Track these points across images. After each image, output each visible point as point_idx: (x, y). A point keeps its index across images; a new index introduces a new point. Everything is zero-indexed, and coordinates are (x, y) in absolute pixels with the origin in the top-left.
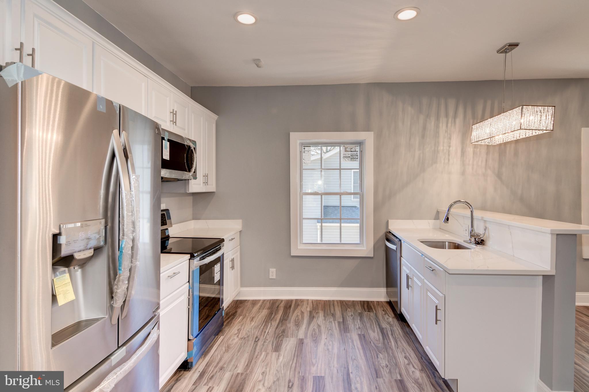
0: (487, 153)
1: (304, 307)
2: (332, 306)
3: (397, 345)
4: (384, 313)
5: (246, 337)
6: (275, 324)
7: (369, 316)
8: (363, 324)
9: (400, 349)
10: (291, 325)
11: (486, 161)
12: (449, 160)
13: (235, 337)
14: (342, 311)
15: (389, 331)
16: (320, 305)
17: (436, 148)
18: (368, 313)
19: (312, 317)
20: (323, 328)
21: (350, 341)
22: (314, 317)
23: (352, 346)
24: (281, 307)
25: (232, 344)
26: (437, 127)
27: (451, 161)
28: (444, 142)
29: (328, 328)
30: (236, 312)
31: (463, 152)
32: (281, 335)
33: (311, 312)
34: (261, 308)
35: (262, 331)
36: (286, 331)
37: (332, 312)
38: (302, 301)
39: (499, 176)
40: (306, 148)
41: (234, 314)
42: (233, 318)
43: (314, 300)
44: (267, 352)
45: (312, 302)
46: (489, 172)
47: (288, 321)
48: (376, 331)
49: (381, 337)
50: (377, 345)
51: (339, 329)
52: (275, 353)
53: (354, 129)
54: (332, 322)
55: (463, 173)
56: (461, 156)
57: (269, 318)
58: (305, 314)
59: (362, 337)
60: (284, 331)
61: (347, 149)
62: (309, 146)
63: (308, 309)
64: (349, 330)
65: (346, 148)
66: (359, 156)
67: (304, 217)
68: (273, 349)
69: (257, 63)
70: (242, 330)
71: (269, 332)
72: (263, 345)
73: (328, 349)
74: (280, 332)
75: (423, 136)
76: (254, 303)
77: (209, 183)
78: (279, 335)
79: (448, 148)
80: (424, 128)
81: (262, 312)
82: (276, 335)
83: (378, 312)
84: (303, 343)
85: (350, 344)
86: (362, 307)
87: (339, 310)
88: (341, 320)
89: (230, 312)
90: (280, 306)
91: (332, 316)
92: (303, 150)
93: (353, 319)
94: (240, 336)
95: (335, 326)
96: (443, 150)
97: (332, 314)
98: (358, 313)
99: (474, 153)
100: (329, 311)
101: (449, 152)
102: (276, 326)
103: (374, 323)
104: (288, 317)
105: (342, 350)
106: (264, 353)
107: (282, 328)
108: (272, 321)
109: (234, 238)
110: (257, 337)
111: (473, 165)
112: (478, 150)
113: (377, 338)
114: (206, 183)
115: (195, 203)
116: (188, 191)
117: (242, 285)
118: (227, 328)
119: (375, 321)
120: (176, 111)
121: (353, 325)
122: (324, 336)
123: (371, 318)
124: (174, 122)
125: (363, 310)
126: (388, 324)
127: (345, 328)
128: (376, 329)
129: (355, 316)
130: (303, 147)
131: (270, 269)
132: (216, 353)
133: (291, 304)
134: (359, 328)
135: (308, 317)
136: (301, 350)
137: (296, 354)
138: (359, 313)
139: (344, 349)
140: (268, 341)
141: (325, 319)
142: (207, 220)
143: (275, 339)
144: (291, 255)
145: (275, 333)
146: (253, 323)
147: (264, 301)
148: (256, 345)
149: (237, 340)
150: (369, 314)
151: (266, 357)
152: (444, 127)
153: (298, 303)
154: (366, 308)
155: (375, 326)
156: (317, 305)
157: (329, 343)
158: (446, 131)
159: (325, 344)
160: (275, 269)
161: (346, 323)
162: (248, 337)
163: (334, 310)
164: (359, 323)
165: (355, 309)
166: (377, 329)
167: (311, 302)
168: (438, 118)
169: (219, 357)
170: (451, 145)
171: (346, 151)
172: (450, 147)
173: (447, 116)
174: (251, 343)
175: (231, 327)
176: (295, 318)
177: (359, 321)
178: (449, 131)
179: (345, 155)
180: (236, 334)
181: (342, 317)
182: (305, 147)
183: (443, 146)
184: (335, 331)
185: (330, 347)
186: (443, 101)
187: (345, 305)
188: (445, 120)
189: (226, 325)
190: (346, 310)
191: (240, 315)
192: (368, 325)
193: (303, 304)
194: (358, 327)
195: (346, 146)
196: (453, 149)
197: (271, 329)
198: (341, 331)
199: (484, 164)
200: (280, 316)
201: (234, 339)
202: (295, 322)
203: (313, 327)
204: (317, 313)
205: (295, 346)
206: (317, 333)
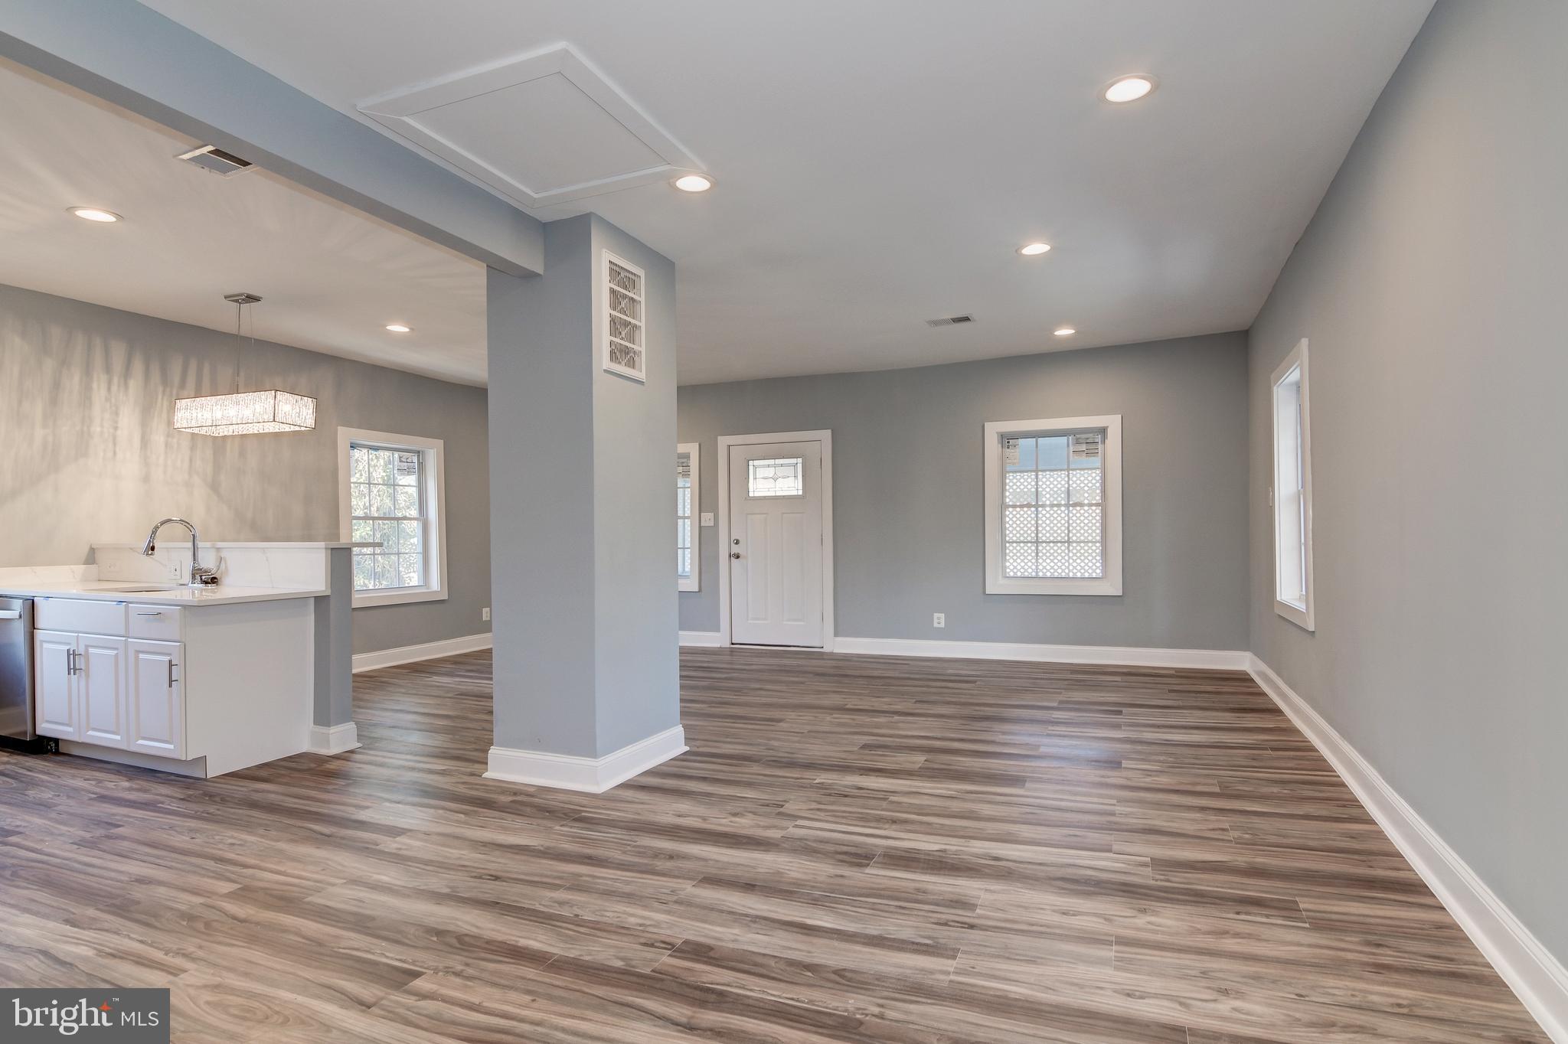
0: (193, 448)
11: (191, 460)
12: (115, 453)
17: (85, 428)
26: (87, 389)
27: (119, 455)
28: (102, 419)
31: (145, 442)
39: (214, 487)
46: (197, 480)
55: (146, 479)
56: (141, 448)
75: (54, 402)
79: (112, 430)
80: (57, 385)
96: (102, 432)
99: (167, 445)
101: (114, 437)
111: (165, 466)
112: (175, 440)
152: (103, 392)
158: (107, 400)
168: (88, 372)
170: (119, 425)
172: (116, 428)
173: (108, 369)
178: (113, 400)
183: (102, 426)
186: (98, 342)
188: (104, 377)
196: (122, 434)
199: (186, 466)
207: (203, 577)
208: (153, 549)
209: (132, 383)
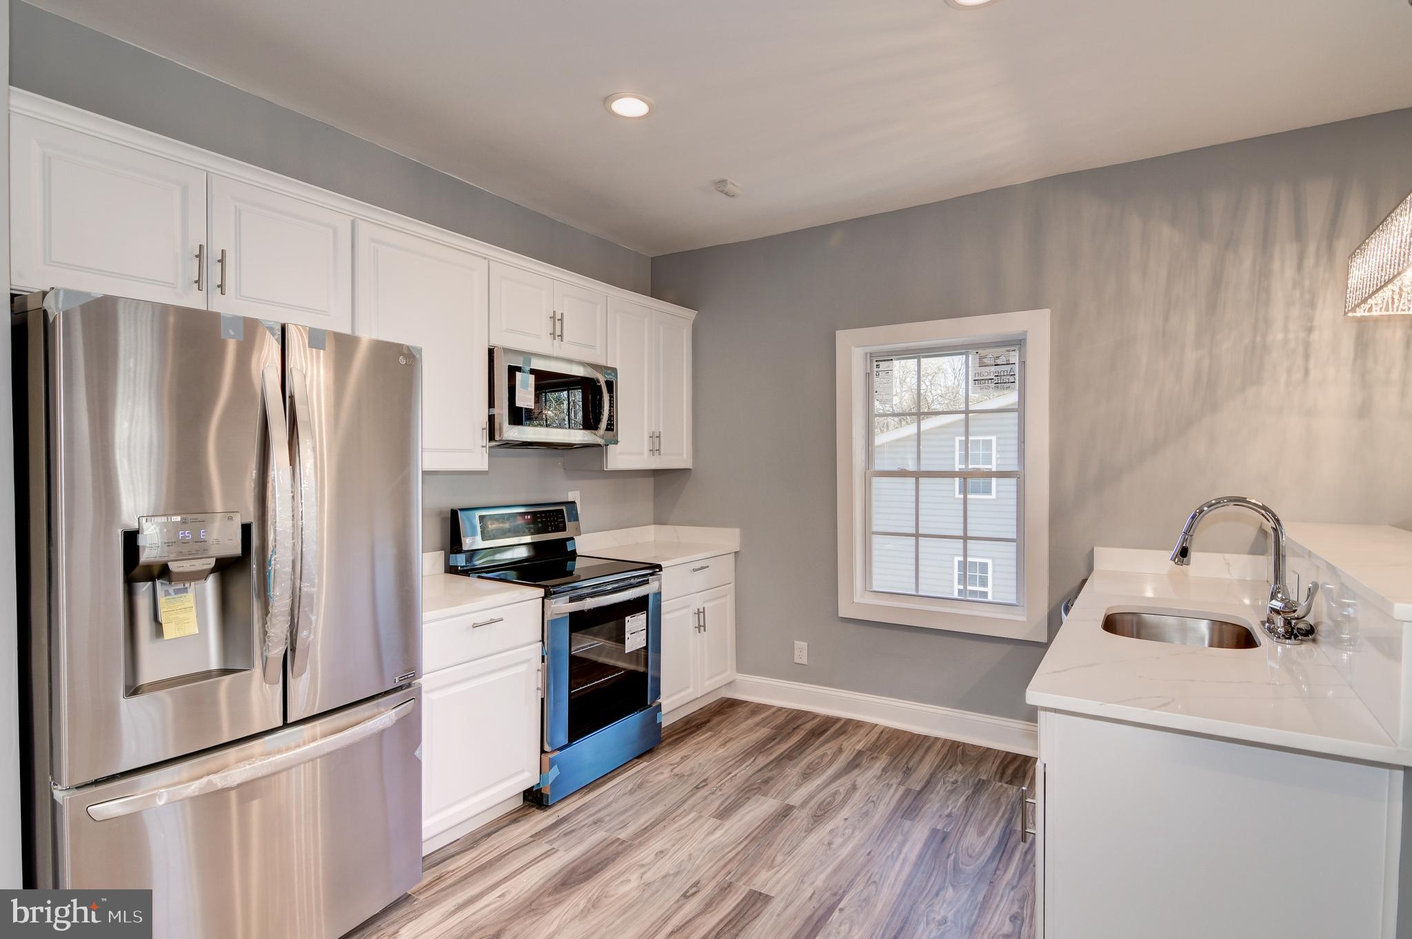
1: (854, 739)
2: (921, 752)
3: (1019, 881)
5: (686, 774)
6: (762, 761)
7: (1001, 795)
8: (968, 808)
9: (1016, 893)
10: (793, 772)
12: (1307, 372)
13: (668, 770)
14: (938, 766)
16: (896, 743)
17: (1258, 339)
18: (1005, 785)
19: (854, 764)
20: (857, 796)
21: (899, 838)
22: (857, 766)
23: (893, 852)
24: (802, 729)
25: (651, 782)
26: (1263, 274)
27: (1315, 374)
28: (1287, 318)
29: (869, 798)
30: (708, 721)
32: (756, 787)
33: (860, 753)
34: (763, 723)
35: (726, 770)
36: (771, 783)
37: (910, 765)
38: (859, 725)
40: (883, 365)
41: (701, 724)
42: (692, 732)
43: (890, 729)
44: (702, 814)
45: (882, 732)
47: (794, 762)
48: (988, 833)
49: (989, 852)
50: (961, 867)
51: (895, 807)
52: (715, 820)
54: (892, 785)
57: (761, 747)
58: (843, 756)
59: (939, 837)
60: (766, 782)
61: (985, 360)
62: (888, 360)
63: (859, 747)
64: (917, 815)
65: (981, 358)
66: (1017, 377)
67: (875, 529)
68: (718, 812)
69: (724, 187)
70: (691, 759)
71: (738, 775)
72: (705, 798)
73: (830, 844)
74: (760, 782)
75: (1212, 306)
76: (758, 708)
77: (662, 451)
78: (753, 788)
79: (1302, 335)
80: (1217, 282)
81: (756, 732)
82: (746, 785)
84: (786, 817)
85: (895, 845)
86: (1001, 768)
87: (931, 767)
88: (918, 788)
89: (696, 719)
90: (802, 727)
91: (905, 772)
92: (875, 369)
93: (952, 791)
94: (676, 771)
95: (893, 795)
96: (1286, 341)
97: (908, 768)
98: (977, 779)
100: (905, 760)
101: (1307, 346)
102: (762, 765)
103: (1000, 814)
104: (801, 753)
105: (863, 855)
106: (693, 815)
107: (769, 774)
108: (761, 754)
109: (708, 567)
110: (705, 780)
113: (977, 851)
114: (655, 451)
115: (658, 491)
116: (607, 468)
117: (741, 667)
118: (667, 748)
119: (1006, 808)
120: (562, 314)
121: (939, 804)
122: (845, 813)
123: (1004, 800)
124: (557, 335)
125: (998, 776)
127: (912, 806)
128: (991, 828)
129: (963, 787)
130: (876, 363)
131: (795, 642)
132: (611, 791)
133: (831, 727)
134: (949, 816)
135: (845, 763)
136: (773, 827)
137: (756, 833)
138: (980, 779)
139: (869, 854)
140: (720, 793)
141: (881, 775)
142: (676, 527)
143: (737, 792)
144: (840, 615)
145: (747, 780)
146: (721, 751)
147: (780, 709)
148: (692, 796)
149: (667, 773)
150: (1007, 789)
151: (693, 822)
152: (1290, 273)
153: (846, 727)
154: (1010, 771)
155: (994, 823)
156: (888, 741)
157: (846, 828)
158: (1297, 284)
159: (831, 831)
160: (806, 644)
161: (925, 797)
162: (690, 775)
163: (921, 761)
164: (959, 805)
165: (977, 768)
166: (994, 829)
167: (880, 731)
168: (1263, 248)
169: (611, 799)
170: (1316, 323)
171: (982, 365)
172: (1310, 330)
173: (1299, 234)
174: (687, 788)
175: (675, 750)
176: (813, 759)
177: (962, 799)
178: (1307, 283)
179: (980, 374)
180: (672, 765)
181: (925, 780)
182: (880, 363)
183: (1286, 330)
184: (882, 807)
185: (839, 841)
186: (1283, 195)
187: (956, 753)
188: (1292, 249)
189: (669, 744)
190: (950, 768)
191: (708, 731)
192: (979, 814)
193: (856, 734)
194: (947, 812)
195: (983, 352)
196: (1321, 337)
197: (744, 772)
198: (896, 812)
200: (787, 747)
201: (662, 773)
202: (808, 767)
203: (839, 786)
204: (872, 758)
205: (766, 817)
206: (835, 803)
207: (1292, 622)
208: (1184, 552)
209: (1341, 246)
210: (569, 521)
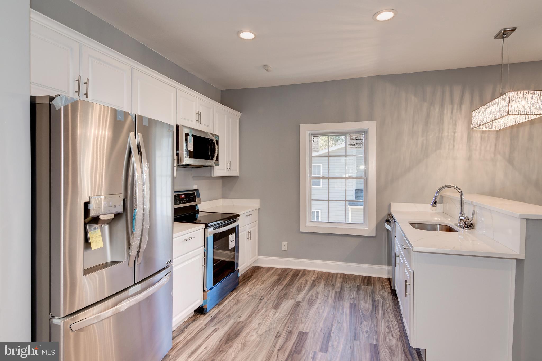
0: (497, 138)
1: (310, 276)
2: (334, 278)
3: (384, 316)
4: (381, 288)
5: (254, 295)
6: (280, 287)
7: (366, 290)
8: (358, 296)
9: (385, 320)
10: (293, 290)
11: (496, 145)
12: (454, 146)
13: (246, 295)
14: (342, 283)
15: (381, 304)
16: (324, 276)
17: (440, 135)
18: (366, 286)
19: (313, 285)
20: (320, 295)
21: (341, 307)
22: (315, 285)
23: (341, 312)
24: (289, 275)
25: (242, 299)
26: (442, 114)
27: (456, 147)
28: (448, 129)
29: (324, 296)
30: (252, 275)
31: (469, 138)
32: (283, 296)
33: (314, 281)
34: (273, 274)
35: (268, 292)
36: (288, 294)
37: (333, 283)
38: (309, 271)
40: (315, 138)
41: (250, 277)
42: (248, 280)
43: (320, 272)
44: (268, 308)
45: (318, 273)
46: (499, 157)
47: (292, 287)
48: (368, 302)
49: (371, 308)
50: (365, 314)
51: (334, 298)
52: (274, 310)
53: (358, 119)
54: (330, 291)
55: (469, 158)
56: (467, 142)
57: (277, 282)
58: (308, 283)
59: (353, 306)
60: (286, 294)
62: (317, 136)
63: (313, 279)
64: (343, 299)
65: (351, 137)
66: (363, 144)
67: (312, 198)
68: (273, 307)
69: (266, 67)
70: (252, 290)
71: (274, 293)
72: (266, 303)
73: (319, 312)
74: (283, 294)
75: (427, 123)
76: (269, 269)
77: (231, 169)
78: (282, 297)
79: (453, 134)
80: (428, 115)
81: (273, 277)
82: (279, 297)
83: (376, 286)
84: (299, 305)
85: (340, 310)
86: (362, 281)
87: (340, 282)
88: (339, 290)
89: (247, 275)
90: (289, 274)
91: (332, 286)
92: (313, 139)
93: (351, 290)
94: (249, 294)
95: (331, 295)
96: (448, 136)
97: (332, 284)
98: (357, 286)
99: (482, 138)
100: (330, 282)
101: (454, 137)
102: (281, 289)
103: (369, 296)
104: (293, 283)
105: (331, 314)
106: (264, 309)
107: (285, 292)
108: (279, 285)
109: (251, 214)
110: (263, 296)
111: (480, 150)
112: (486, 135)
113: (367, 308)
114: (229, 169)
115: (223, 185)
116: (213, 175)
117: (260, 254)
118: (241, 287)
119: (370, 294)
120: (201, 113)
121: (348, 295)
122: (319, 301)
123: (368, 291)
124: (199, 121)
125: (363, 284)
126: (381, 298)
127: (340, 297)
128: (368, 301)
129: (353, 288)
130: (313, 137)
131: (283, 242)
132: (228, 305)
133: (299, 273)
134: (353, 298)
135: (310, 285)
136: (296, 310)
137: (291, 312)
138: (357, 285)
139: (333, 314)
140: (270, 300)
141: (325, 287)
142: (232, 199)
143: (277, 299)
144: (301, 231)
145: (278, 295)
146: (263, 286)
147: (277, 268)
148: (261, 302)
150: (367, 287)
151: (265, 312)
152: (449, 114)
153: (305, 273)
154: (366, 282)
155: (368, 298)
156: (321, 276)
157: (321, 307)
158: (451, 118)
159: (317, 308)
160: (287, 243)
161: (343, 293)
162: (256, 295)
163: (336, 281)
164: (355, 294)
165: (355, 282)
166: (369, 301)
167: (317, 273)
168: (442, 106)
169: (229, 307)
170: (457, 131)
171: (351, 139)
172: (455, 133)
173: (452, 102)
174: (257, 300)
175: (245, 287)
176: (298, 285)
177: (355, 292)
178: (454, 118)
179: (351, 143)
180: (247, 292)
181: (340, 288)
182: (314, 137)
183: (448, 133)
184: (330, 298)
185: (321, 311)
186: (447, 89)
187: (346, 278)
188: (450, 107)
189: (241, 285)
190: (346, 283)
191: (254, 278)
192: (362, 297)
193: (310, 274)
194: (352, 297)
195: (351, 135)
196: (458, 135)
197: (276, 292)
198: (335, 299)
199: (492, 149)
200: (287, 282)
201: (244, 296)
202: (298, 288)
203: (312, 293)
204: (319, 282)
205: (292, 307)
206: (314, 299)
207: (466, 223)
208: (435, 203)
209: (464, 107)
210: (197, 197)
